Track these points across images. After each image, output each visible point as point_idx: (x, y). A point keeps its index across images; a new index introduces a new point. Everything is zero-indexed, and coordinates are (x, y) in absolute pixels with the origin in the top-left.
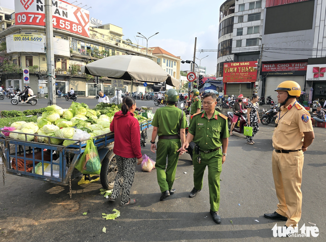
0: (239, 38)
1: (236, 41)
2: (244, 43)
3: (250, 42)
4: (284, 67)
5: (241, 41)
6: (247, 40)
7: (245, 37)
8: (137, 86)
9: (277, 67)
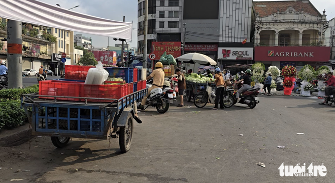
0: (161, 19)
1: (159, 22)
2: (166, 25)
3: (171, 24)
4: (199, 47)
5: (163, 22)
6: (169, 22)
7: (166, 20)
8: (32, 61)
9: (193, 47)
